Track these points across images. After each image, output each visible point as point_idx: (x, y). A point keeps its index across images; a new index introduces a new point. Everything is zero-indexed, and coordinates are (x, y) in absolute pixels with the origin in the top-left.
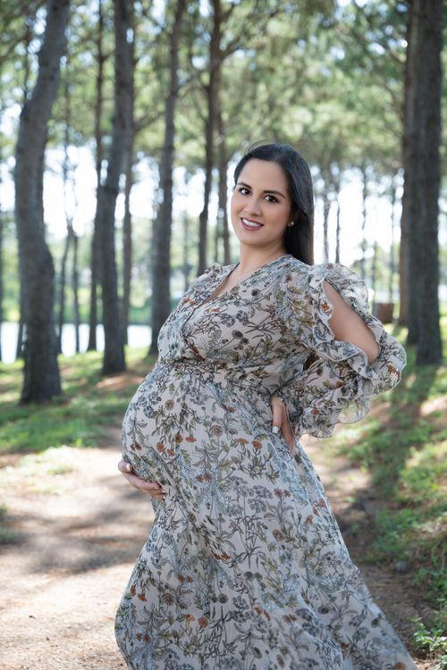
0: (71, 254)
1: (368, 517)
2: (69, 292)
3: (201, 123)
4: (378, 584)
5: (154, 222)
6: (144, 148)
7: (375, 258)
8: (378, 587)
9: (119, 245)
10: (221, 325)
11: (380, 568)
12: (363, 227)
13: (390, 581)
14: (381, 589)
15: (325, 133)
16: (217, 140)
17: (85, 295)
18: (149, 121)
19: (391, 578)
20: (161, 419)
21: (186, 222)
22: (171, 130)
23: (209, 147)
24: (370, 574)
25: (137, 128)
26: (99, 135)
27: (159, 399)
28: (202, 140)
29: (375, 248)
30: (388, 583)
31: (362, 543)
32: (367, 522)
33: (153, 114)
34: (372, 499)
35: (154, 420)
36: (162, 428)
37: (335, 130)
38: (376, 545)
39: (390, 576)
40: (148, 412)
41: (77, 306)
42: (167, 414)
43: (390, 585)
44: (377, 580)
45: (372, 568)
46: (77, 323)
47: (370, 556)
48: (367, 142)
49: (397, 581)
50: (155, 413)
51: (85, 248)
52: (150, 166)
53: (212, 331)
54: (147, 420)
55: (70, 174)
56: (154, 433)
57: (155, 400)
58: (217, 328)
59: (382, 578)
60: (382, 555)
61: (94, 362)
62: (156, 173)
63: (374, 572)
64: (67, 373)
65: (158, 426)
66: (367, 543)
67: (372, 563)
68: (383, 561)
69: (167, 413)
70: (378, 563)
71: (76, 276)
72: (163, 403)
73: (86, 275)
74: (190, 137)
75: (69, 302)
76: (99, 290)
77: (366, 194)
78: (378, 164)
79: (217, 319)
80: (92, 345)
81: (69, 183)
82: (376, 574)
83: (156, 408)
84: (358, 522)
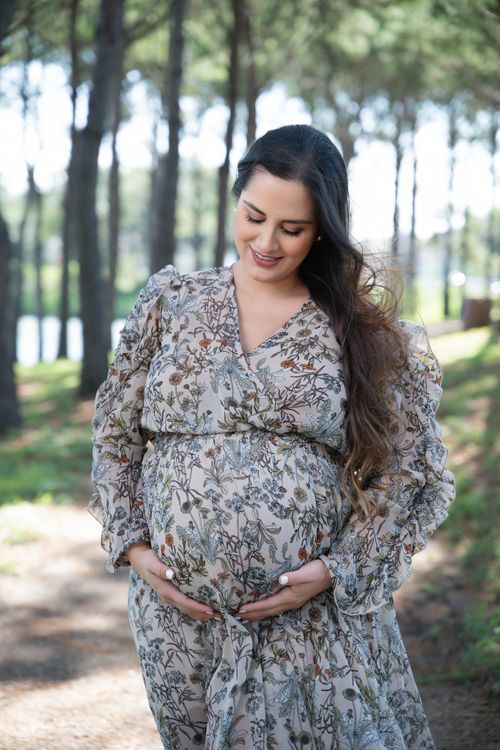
0: (33, 217)
1: (453, 615)
2: (29, 272)
3: (220, 33)
4: (467, 714)
5: (153, 175)
6: (139, 66)
7: (466, 230)
8: (468, 718)
9: (102, 207)
10: (328, 392)
11: (470, 689)
12: (451, 187)
13: (485, 708)
14: (471, 721)
15: (397, 50)
16: (245, 60)
17: (52, 275)
18: (145, 28)
19: (485, 704)
20: (297, 516)
21: (197, 175)
22: (177, 43)
23: (233, 68)
24: (456, 697)
25: (129, 37)
26: (75, 46)
27: (282, 490)
28: (223, 57)
29: (467, 215)
30: (482, 712)
31: (445, 651)
32: (452, 622)
33: (152, 18)
34: (459, 587)
35: (288, 521)
36: (302, 529)
37: (412, 46)
38: (465, 656)
39: (484, 701)
40: (277, 510)
41: (39, 291)
42: (302, 508)
43: (485, 715)
44: (466, 707)
45: (459, 689)
46: (41, 314)
47: (456, 673)
48: (457, 62)
49: (494, 709)
50: (288, 511)
51: (52, 209)
52: (150, 93)
53: (322, 403)
54: (279, 523)
55: (31, 102)
56: (292, 538)
57: (278, 492)
58: (326, 398)
59: (472, 705)
60: (473, 671)
61: (65, 376)
62: (156, 103)
63: (461, 694)
64: (27, 392)
65: (296, 528)
66: (451, 653)
67: (458, 683)
68: (474, 679)
69: (302, 506)
70: (467, 683)
71: (39, 249)
72: (290, 494)
73: (54, 246)
74: (204, 53)
75: (29, 286)
76: (74, 269)
77: (454, 137)
78: (470, 96)
79: (320, 383)
80: (63, 352)
81: (30, 117)
82: (464, 699)
83: (285, 502)
84: (440, 622)
